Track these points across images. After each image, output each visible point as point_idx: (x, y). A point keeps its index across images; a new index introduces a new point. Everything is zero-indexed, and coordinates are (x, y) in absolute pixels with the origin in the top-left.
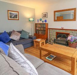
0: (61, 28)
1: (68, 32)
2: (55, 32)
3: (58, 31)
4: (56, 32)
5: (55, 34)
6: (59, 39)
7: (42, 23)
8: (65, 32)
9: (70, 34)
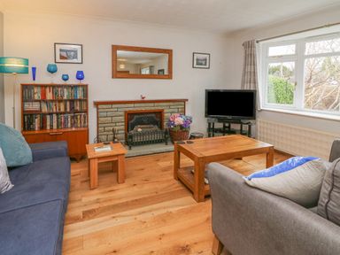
0: (140, 99)
1: (160, 108)
2: (122, 113)
3: (131, 108)
4: (126, 112)
5: (122, 118)
6: (140, 130)
7: (62, 82)
8: (153, 108)
9: (165, 111)
